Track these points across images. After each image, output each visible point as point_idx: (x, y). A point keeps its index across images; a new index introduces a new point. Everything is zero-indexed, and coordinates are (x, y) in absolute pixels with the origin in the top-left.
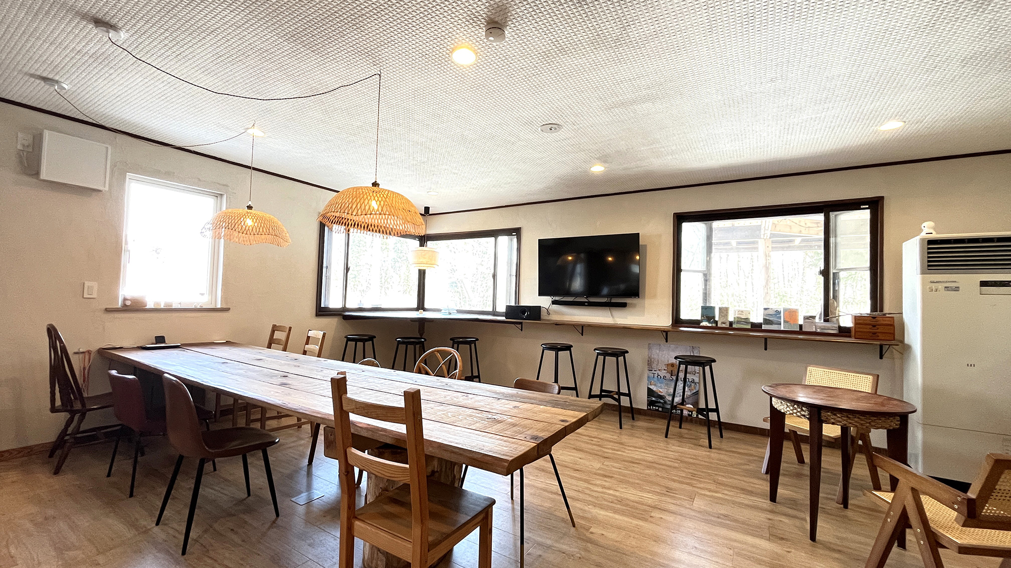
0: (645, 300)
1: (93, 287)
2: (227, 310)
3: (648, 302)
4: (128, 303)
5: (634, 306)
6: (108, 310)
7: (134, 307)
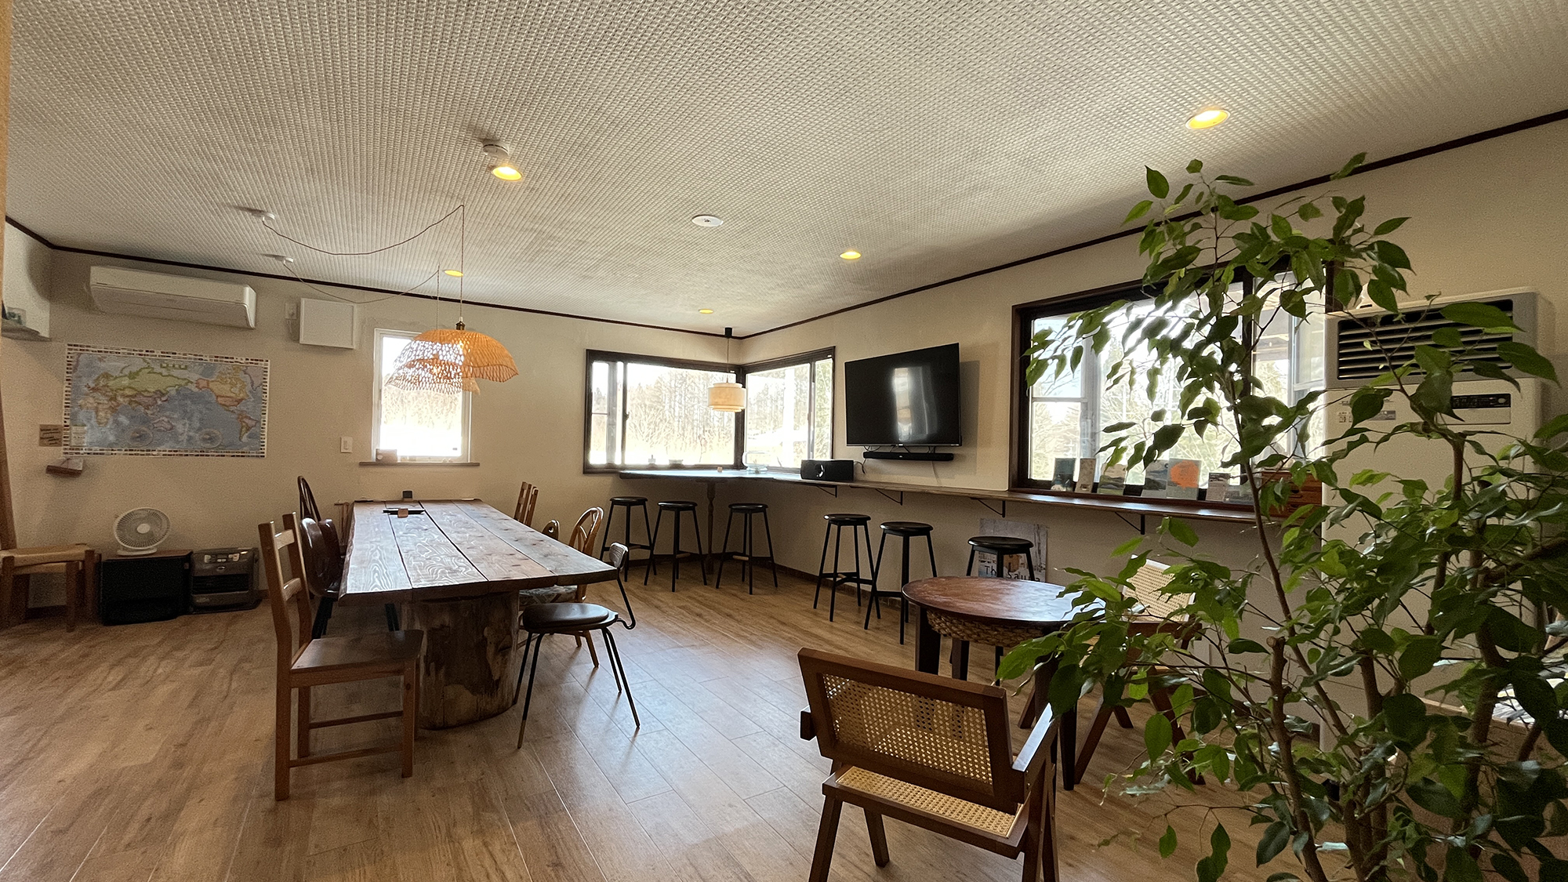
0: (976, 446)
1: (348, 441)
2: (478, 465)
3: (980, 451)
4: (380, 458)
5: (963, 458)
6: (362, 464)
7: (385, 462)
